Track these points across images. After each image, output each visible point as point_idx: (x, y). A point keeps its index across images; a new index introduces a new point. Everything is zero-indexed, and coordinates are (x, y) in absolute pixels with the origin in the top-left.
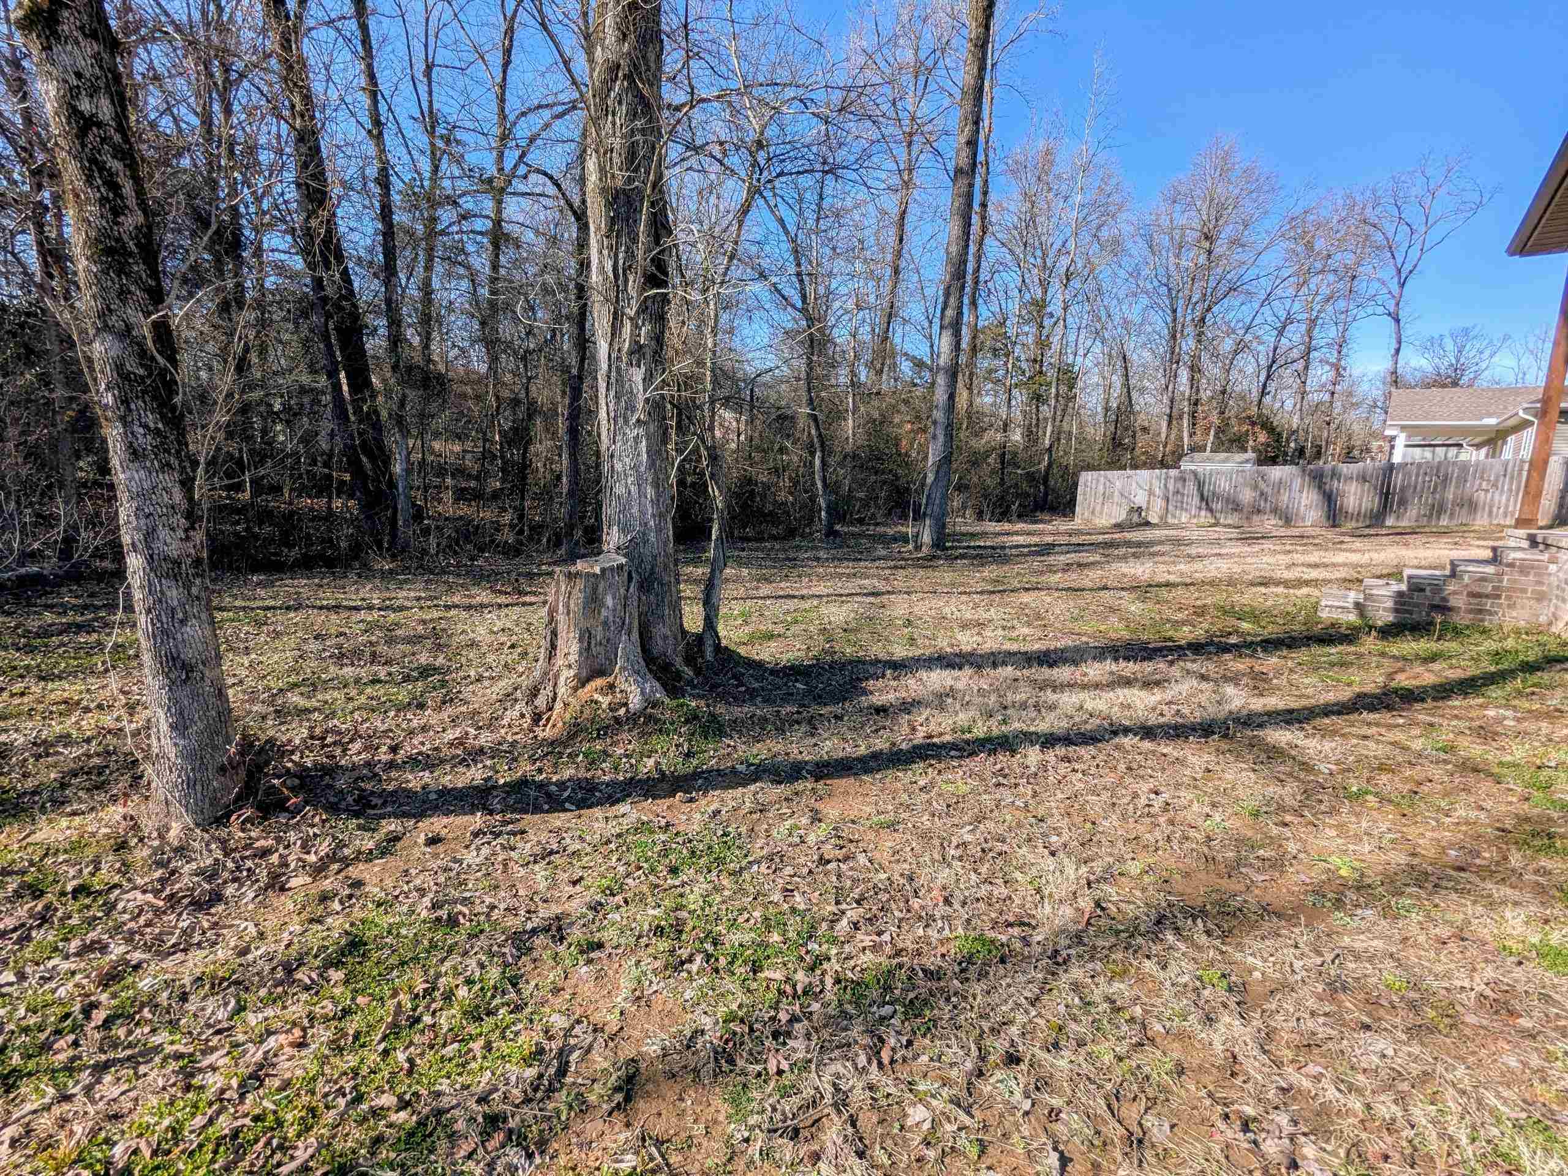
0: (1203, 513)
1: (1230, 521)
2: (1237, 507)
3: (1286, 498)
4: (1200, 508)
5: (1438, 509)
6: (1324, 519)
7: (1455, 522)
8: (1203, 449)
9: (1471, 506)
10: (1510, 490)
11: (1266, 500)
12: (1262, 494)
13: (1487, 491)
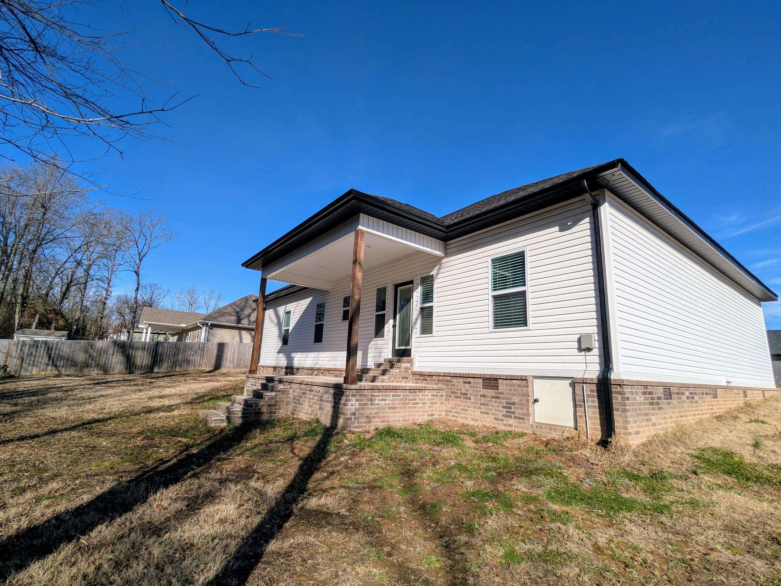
0: (49, 368)
1: (68, 373)
2: (74, 364)
3: (104, 359)
4: (48, 365)
5: (175, 364)
6: (124, 369)
7: (182, 369)
8: (29, 326)
9: (188, 362)
10: (201, 355)
11: (92, 359)
12: (90, 356)
13: (193, 355)
